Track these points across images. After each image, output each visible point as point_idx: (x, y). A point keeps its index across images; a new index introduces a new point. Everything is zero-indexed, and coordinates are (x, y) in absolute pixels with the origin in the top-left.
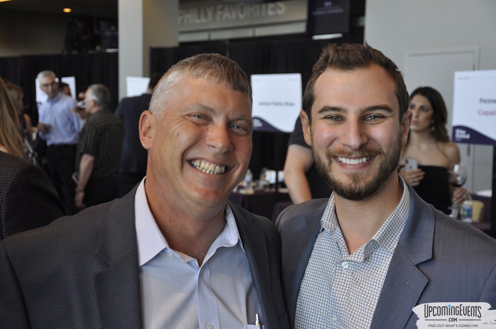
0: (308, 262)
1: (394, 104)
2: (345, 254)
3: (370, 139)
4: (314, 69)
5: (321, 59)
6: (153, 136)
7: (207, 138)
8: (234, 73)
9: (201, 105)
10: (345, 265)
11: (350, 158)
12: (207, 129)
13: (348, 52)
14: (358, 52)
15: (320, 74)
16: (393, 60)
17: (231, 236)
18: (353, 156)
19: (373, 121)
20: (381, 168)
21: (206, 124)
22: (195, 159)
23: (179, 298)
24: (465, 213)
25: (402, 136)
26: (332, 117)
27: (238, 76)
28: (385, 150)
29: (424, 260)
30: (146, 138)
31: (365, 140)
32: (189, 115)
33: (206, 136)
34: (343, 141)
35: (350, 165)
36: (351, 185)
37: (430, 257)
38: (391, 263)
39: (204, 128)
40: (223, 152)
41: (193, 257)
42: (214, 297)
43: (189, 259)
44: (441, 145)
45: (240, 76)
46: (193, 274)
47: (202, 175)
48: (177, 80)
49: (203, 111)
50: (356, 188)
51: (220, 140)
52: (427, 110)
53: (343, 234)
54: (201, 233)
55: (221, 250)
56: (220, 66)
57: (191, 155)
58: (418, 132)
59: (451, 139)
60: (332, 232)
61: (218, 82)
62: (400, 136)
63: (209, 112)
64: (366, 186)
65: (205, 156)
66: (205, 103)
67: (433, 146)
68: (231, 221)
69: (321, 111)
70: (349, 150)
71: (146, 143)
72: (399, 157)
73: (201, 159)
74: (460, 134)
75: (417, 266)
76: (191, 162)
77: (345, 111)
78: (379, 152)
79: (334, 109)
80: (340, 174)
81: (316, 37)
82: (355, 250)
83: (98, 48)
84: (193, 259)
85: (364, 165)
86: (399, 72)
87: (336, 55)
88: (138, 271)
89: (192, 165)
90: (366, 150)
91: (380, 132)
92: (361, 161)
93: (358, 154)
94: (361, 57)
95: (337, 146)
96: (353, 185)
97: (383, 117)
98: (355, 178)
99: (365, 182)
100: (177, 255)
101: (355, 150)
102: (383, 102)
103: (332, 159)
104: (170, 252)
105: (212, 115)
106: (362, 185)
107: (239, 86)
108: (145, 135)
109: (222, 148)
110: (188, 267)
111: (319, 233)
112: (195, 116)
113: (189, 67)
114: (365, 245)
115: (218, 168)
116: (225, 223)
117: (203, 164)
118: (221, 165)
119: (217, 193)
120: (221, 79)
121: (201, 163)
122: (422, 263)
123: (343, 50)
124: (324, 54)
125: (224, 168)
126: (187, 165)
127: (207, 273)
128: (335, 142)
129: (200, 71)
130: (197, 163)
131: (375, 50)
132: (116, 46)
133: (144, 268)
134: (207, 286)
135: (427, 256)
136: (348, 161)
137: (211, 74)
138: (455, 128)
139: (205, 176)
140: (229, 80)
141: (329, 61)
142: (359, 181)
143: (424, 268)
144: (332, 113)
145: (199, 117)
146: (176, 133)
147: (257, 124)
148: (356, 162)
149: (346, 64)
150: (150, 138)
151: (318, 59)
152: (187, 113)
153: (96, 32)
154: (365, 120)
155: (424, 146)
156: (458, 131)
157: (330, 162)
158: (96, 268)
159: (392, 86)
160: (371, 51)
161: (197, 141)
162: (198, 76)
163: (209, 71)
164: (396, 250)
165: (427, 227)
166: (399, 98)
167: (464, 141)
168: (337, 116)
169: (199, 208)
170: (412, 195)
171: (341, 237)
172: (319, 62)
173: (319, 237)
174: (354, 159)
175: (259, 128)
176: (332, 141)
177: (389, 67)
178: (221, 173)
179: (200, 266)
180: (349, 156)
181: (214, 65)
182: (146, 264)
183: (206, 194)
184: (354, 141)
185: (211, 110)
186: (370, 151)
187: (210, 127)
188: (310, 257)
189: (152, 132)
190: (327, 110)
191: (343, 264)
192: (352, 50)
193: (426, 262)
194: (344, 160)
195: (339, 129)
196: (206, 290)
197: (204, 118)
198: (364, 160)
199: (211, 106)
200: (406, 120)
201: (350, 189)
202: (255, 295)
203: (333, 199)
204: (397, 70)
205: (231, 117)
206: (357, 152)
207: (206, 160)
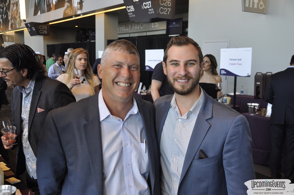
0: (166, 119)
1: (198, 59)
2: (180, 116)
3: (188, 72)
4: (167, 46)
5: (170, 42)
6: (103, 74)
7: (121, 74)
8: (129, 47)
9: (117, 61)
10: (180, 120)
11: (181, 80)
12: (121, 70)
13: (180, 39)
14: (184, 39)
15: (170, 48)
16: (197, 43)
17: (135, 110)
18: (183, 79)
19: (190, 66)
20: (192, 84)
21: (120, 68)
22: (118, 82)
23: (115, 133)
24: (224, 101)
25: (201, 71)
26: (174, 64)
27: (131, 48)
28: (194, 77)
29: (209, 118)
30: (100, 75)
31: (187, 73)
32: (114, 66)
33: (121, 73)
34: (178, 73)
35: (181, 82)
36: (181, 90)
37: (211, 117)
38: (197, 119)
39: (120, 70)
40: (127, 79)
41: (120, 118)
42: (129, 133)
43: (118, 118)
44: (214, 76)
45: (132, 48)
46: (120, 124)
47: (121, 87)
48: (109, 52)
49: (119, 64)
50: (183, 91)
51: (126, 74)
52: (208, 63)
53: (179, 109)
54: (123, 109)
55: (131, 115)
56: (124, 45)
57: (116, 80)
58: (206, 71)
59: (219, 74)
60: (175, 108)
61: (123, 52)
62: (200, 71)
63: (121, 64)
64: (187, 90)
65: (121, 81)
66: (119, 61)
67: (212, 76)
68: (135, 104)
69: (170, 62)
70: (181, 76)
71: (100, 77)
72: (199, 79)
73: (120, 82)
74: (223, 72)
75: (206, 120)
76: (117, 83)
77: (179, 62)
78: (192, 78)
79: (175, 61)
80: (178, 86)
81: (170, 36)
82: (184, 114)
83: (88, 40)
84: (120, 119)
85: (186, 82)
86: (199, 47)
87: (176, 40)
88: (100, 123)
89: (117, 84)
90: (187, 76)
91: (192, 70)
92: (185, 81)
93: (184, 78)
94: (185, 41)
95: (177, 75)
96: (182, 90)
97: (193, 64)
98: (183, 87)
99: (187, 88)
100: (114, 117)
101: (183, 76)
102: (193, 58)
103: (175, 81)
104: (111, 116)
105: (122, 65)
106: (186, 89)
107: (132, 52)
108: (100, 73)
109: (127, 77)
110: (118, 122)
111: (170, 108)
112: (116, 65)
113: (112, 46)
114: (187, 112)
115: (126, 85)
116: (133, 104)
117: (121, 84)
118: (128, 83)
119: (127, 94)
120: (125, 50)
121: (120, 83)
122: (208, 119)
123: (179, 39)
124: (171, 40)
125: (129, 84)
126: (115, 84)
127: (126, 124)
128: (176, 74)
129: (116, 48)
130: (119, 83)
131: (190, 39)
132: (95, 40)
133: (102, 122)
134: (126, 128)
135: (210, 116)
136: (180, 81)
137: (121, 49)
138: (221, 70)
139: (122, 88)
140: (127, 50)
141: (173, 43)
142: (185, 88)
143: (209, 121)
144: (175, 62)
145: (118, 66)
146: (109, 73)
147: (147, 68)
148: (183, 81)
149: (180, 44)
150: (102, 74)
151: (169, 42)
152: (113, 65)
153: (87, 34)
154: (187, 65)
155: (208, 76)
156: (222, 71)
157: (174, 82)
158: (84, 122)
159: (197, 52)
160: (189, 39)
161: (118, 75)
162: (116, 50)
163: (120, 48)
164: (199, 114)
165: (210, 106)
166: (199, 57)
167: (224, 74)
168: (176, 63)
169: (122, 100)
170: (204, 94)
171: (178, 110)
172: (169, 43)
173: (170, 110)
174: (183, 80)
175: (148, 69)
176: (175, 74)
177: (196, 45)
178: (128, 86)
179: (123, 121)
180: (181, 79)
181: (121, 45)
182: (102, 121)
183: (123, 95)
184: (183, 73)
185: (122, 63)
186: (189, 77)
187: (122, 69)
188: (166, 117)
189: (102, 72)
190: (172, 61)
191: (179, 120)
192: (182, 39)
193: (209, 119)
194: (179, 80)
195: (177, 69)
196: (125, 130)
197: (119, 66)
198: (187, 80)
199: (121, 61)
200: (202, 65)
201: (181, 91)
202: (144, 132)
203: (175, 95)
204: (199, 46)
205: (130, 65)
206: (184, 77)
207: (122, 82)
